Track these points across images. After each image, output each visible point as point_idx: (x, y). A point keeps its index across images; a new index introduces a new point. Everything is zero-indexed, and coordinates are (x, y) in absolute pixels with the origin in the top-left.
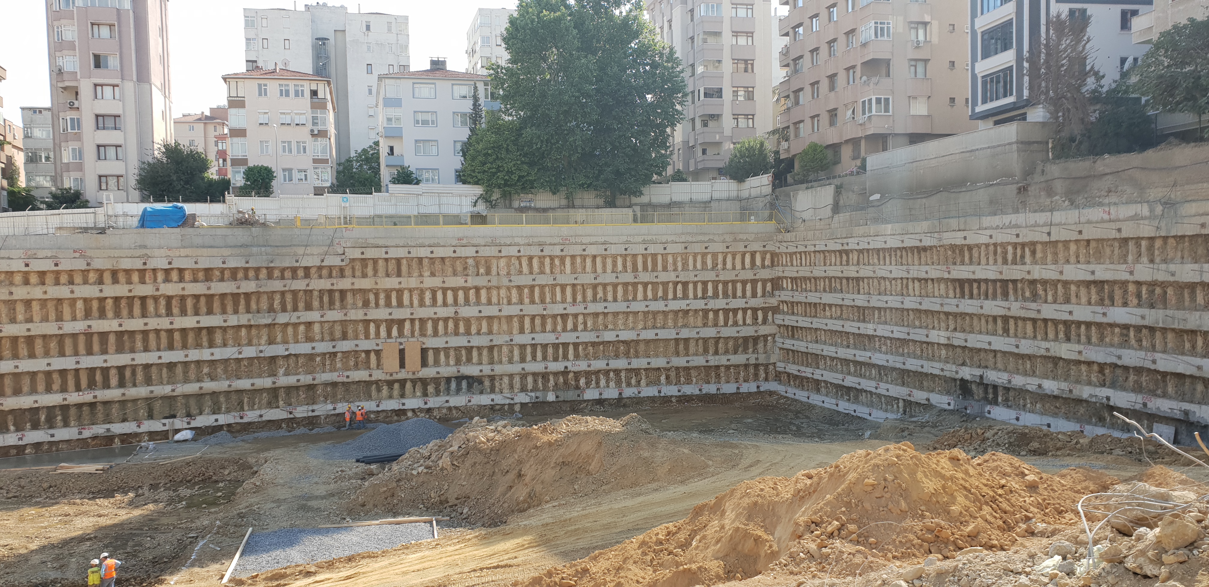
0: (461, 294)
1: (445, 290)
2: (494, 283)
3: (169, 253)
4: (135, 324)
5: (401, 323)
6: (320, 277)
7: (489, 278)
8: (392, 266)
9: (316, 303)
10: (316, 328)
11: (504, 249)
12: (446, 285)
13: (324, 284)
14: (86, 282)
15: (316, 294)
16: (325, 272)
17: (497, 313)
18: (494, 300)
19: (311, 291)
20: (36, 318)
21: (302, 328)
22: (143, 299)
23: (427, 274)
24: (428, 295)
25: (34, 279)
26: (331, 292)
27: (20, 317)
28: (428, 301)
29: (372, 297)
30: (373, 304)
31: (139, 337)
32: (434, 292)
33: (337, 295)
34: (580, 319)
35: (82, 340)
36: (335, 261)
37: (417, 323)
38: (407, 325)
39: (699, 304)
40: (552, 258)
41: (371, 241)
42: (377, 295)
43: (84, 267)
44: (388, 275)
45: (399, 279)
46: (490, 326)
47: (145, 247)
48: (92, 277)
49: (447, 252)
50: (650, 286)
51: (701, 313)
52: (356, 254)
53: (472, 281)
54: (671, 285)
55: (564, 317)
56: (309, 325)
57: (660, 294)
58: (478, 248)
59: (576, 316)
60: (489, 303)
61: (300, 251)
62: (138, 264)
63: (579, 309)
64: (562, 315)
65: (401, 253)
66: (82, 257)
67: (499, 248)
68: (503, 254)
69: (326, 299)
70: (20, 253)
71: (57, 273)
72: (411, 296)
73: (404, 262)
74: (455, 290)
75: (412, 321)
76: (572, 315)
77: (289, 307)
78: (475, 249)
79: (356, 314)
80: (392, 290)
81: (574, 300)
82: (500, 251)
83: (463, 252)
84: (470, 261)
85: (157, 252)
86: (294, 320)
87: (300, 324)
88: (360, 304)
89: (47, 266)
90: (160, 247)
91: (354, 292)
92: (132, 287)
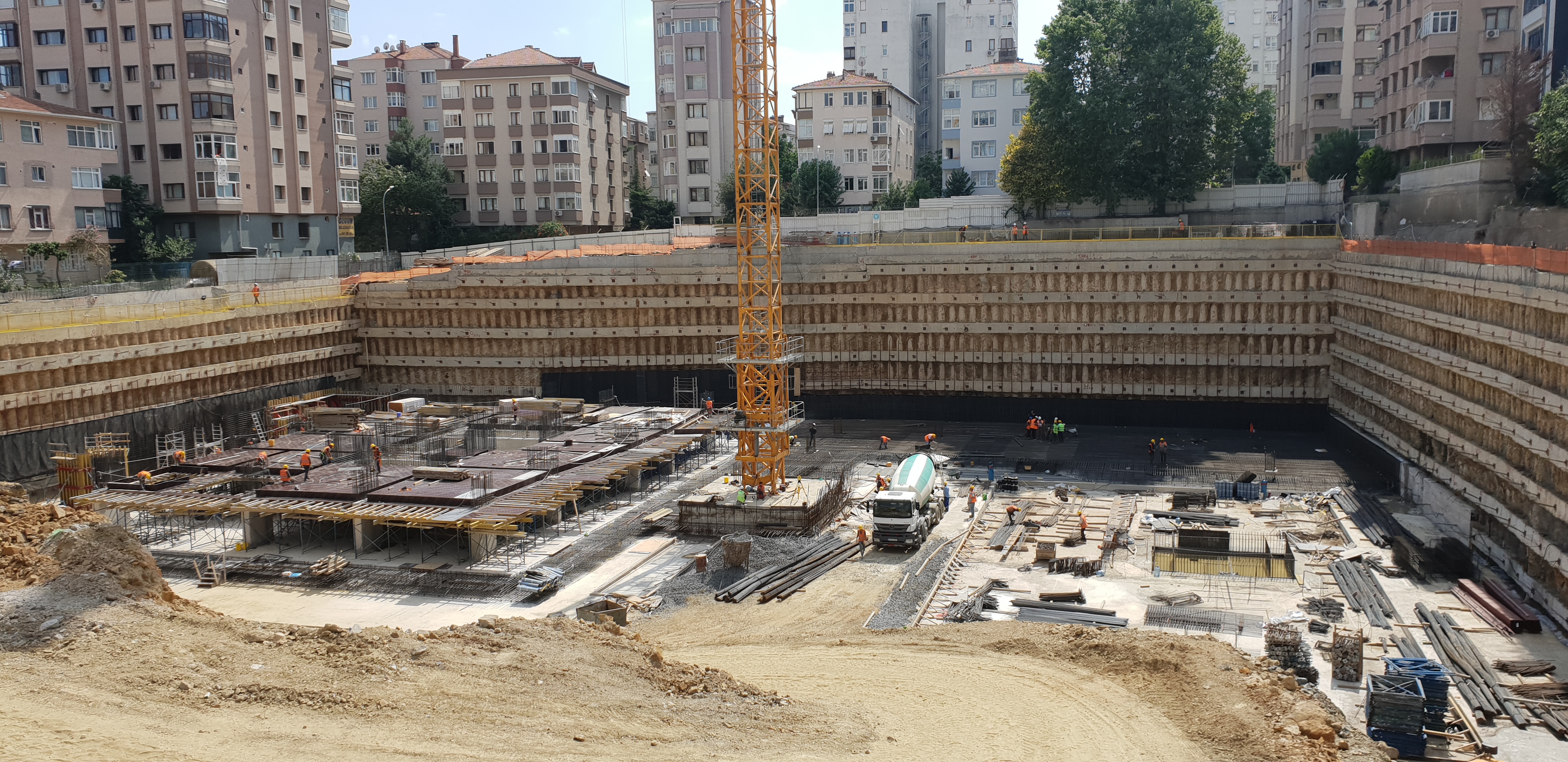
0: (972, 311)
1: (957, 307)
2: (1005, 300)
3: (718, 271)
4: (691, 331)
5: (915, 336)
6: (845, 292)
7: (1000, 295)
8: (909, 283)
9: (840, 317)
10: (840, 338)
11: (1015, 266)
12: (957, 302)
13: (848, 299)
14: (656, 295)
15: (840, 308)
16: (849, 288)
17: (1006, 331)
18: (1006, 317)
19: (836, 305)
20: (621, 323)
21: (827, 338)
22: (698, 310)
23: (941, 290)
24: (941, 312)
25: (619, 292)
26: (854, 306)
27: (609, 323)
28: (940, 317)
29: (890, 312)
30: (890, 318)
31: (694, 341)
32: (947, 308)
33: (859, 309)
34: (1097, 340)
35: (652, 342)
36: (858, 278)
37: (930, 337)
38: (921, 339)
39: (1237, 329)
40: (1068, 276)
41: (890, 259)
42: (894, 309)
43: (654, 282)
44: (905, 292)
45: (915, 295)
46: (1001, 344)
47: (700, 265)
48: (660, 291)
49: (960, 270)
50: (1178, 307)
51: (1238, 339)
52: (876, 271)
53: (983, 298)
54: (1203, 307)
55: (1079, 337)
56: (833, 335)
57: (1190, 315)
58: (990, 266)
59: (1092, 336)
60: (1000, 320)
61: (828, 268)
62: (694, 281)
63: (1095, 329)
64: (1077, 335)
65: (916, 270)
66: (653, 273)
67: (1010, 265)
68: (1015, 271)
69: (849, 313)
70: (608, 271)
71: (635, 287)
72: (925, 312)
73: (920, 279)
74: (967, 307)
75: (926, 335)
76: (1088, 335)
77: (817, 319)
78: (987, 266)
79: (875, 327)
80: (908, 305)
81: (1091, 320)
82: (1012, 268)
83: (975, 269)
84: (982, 278)
85: (709, 270)
86: (820, 331)
87: (825, 334)
88: (879, 317)
89: (626, 281)
90: (712, 266)
91: (875, 306)
92: (689, 299)
